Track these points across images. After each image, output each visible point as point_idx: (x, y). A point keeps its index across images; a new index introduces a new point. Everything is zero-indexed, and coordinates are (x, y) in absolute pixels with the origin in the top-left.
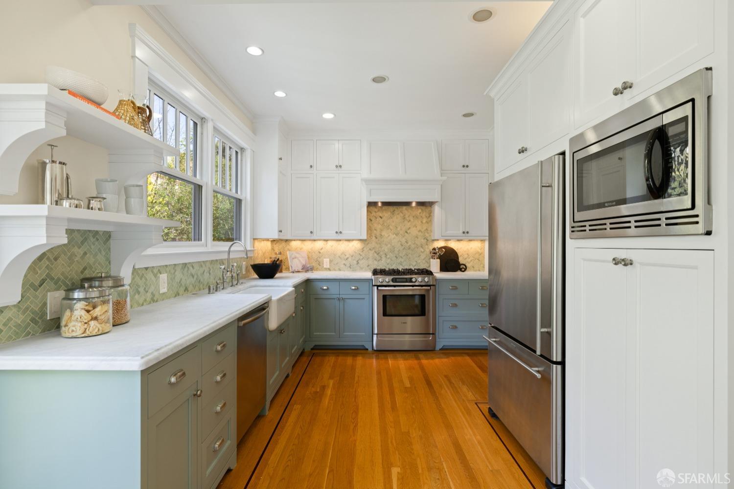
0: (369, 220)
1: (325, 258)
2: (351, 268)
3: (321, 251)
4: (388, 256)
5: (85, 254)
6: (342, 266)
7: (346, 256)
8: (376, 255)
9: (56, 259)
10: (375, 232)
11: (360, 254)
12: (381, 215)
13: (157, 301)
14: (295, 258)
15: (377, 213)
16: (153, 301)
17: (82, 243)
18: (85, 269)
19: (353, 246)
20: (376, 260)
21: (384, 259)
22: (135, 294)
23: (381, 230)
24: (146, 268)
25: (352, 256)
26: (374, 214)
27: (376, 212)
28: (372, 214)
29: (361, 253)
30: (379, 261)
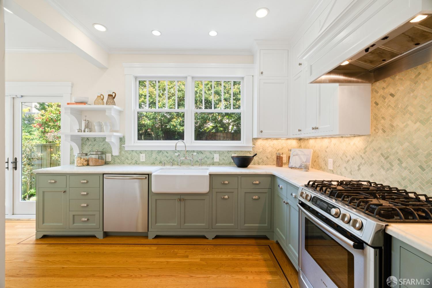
0: (374, 105)
1: (330, 158)
2: (351, 174)
3: (327, 150)
4: (404, 165)
5: (104, 144)
6: (343, 170)
7: (347, 157)
8: (382, 159)
9: (94, 145)
10: (382, 121)
11: (361, 156)
12: (392, 91)
13: (139, 164)
14: (297, 155)
15: (386, 91)
16: (137, 164)
17: (103, 141)
18: (104, 149)
19: (354, 144)
20: (382, 167)
21: (396, 168)
22: (126, 160)
23: (393, 117)
24: (132, 151)
25: (353, 159)
26: (381, 92)
27: (384, 88)
28: (379, 94)
29: (363, 155)
30: (388, 170)
